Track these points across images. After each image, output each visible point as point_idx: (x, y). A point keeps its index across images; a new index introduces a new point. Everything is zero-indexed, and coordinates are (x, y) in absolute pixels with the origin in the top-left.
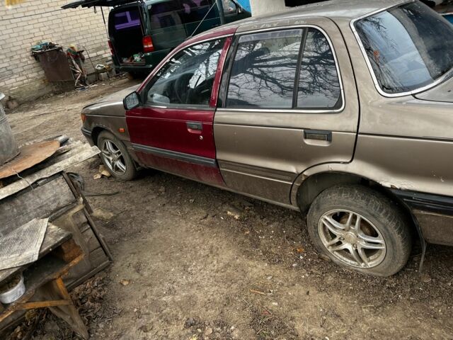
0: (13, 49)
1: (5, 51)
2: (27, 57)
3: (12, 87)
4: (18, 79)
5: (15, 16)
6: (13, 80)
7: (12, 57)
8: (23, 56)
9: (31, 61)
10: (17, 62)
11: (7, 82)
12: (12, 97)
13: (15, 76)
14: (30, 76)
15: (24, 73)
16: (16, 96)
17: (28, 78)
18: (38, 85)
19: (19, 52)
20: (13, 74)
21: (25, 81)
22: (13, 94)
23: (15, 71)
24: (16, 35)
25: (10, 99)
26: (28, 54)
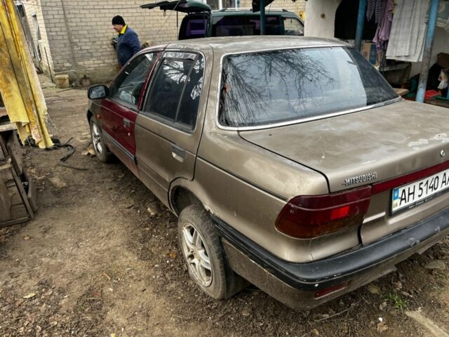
0: (97, 35)
1: (90, 36)
2: (107, 45)
3: (89, 67)
4: (96, 62)
5: (105, 7)
6: (91, 62)
7: (95, 42)
8: (105, 43)
9: (110, 49)
10: (99, 47)
11: (86, 63)
12: (87, 76)
13: (94, 59)
14: (107, 61)
15: (102, 58)
16: (90, 76)
17: (104, 63)
18: (111, 70)
19: (101, 39)
20: (92, 56)
21: (101, 65)
22: (88, 74)
23: (95, 54)
24: (102, 23)
25: (85, 78)
26: (109, 42)
